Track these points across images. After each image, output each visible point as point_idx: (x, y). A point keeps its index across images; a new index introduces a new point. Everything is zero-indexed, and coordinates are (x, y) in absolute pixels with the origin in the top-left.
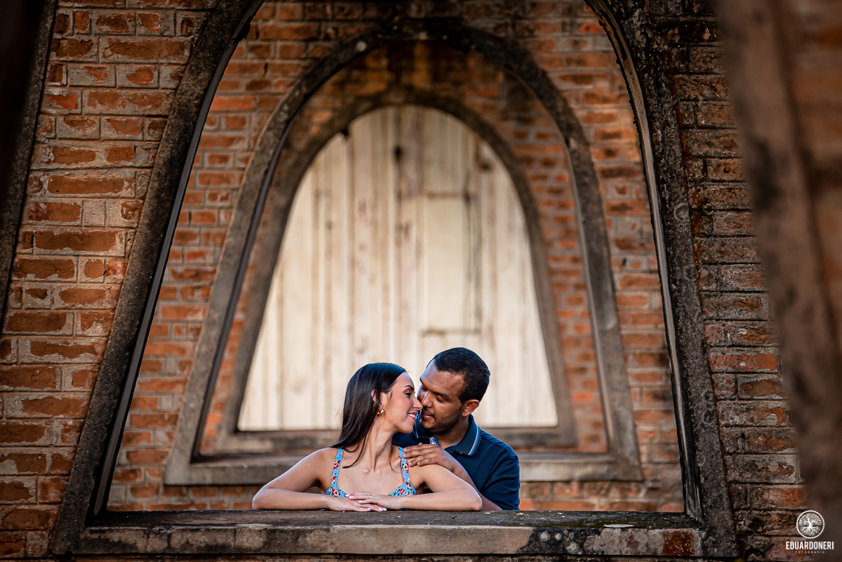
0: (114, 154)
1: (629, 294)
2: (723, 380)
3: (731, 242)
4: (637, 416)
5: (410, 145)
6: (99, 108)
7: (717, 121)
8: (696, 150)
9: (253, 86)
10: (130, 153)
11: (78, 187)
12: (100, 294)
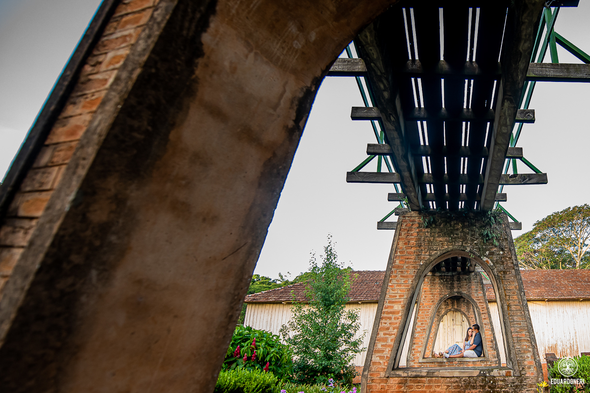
0: (400, 296)
1: (486, 332)
2: (515, 339)
3: (515, 312)
4: (488, 351)
5: (454, 319)
6: (398, 287)
7: (511, 289)
8: (507, 294)
9: (432, 301)
10: (403, 296)
11: (393, 302)
12: (396, 323)
